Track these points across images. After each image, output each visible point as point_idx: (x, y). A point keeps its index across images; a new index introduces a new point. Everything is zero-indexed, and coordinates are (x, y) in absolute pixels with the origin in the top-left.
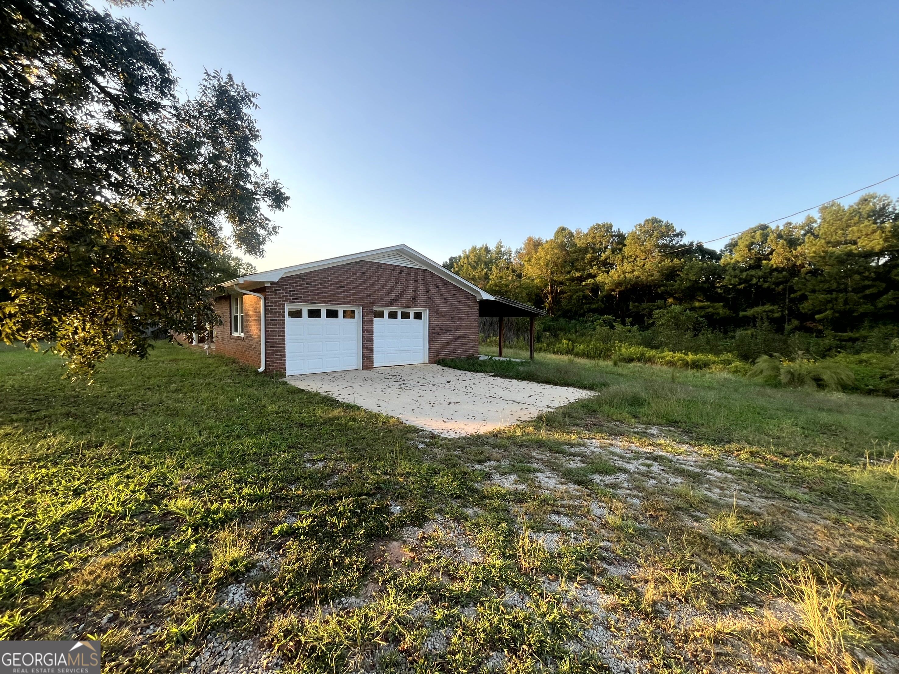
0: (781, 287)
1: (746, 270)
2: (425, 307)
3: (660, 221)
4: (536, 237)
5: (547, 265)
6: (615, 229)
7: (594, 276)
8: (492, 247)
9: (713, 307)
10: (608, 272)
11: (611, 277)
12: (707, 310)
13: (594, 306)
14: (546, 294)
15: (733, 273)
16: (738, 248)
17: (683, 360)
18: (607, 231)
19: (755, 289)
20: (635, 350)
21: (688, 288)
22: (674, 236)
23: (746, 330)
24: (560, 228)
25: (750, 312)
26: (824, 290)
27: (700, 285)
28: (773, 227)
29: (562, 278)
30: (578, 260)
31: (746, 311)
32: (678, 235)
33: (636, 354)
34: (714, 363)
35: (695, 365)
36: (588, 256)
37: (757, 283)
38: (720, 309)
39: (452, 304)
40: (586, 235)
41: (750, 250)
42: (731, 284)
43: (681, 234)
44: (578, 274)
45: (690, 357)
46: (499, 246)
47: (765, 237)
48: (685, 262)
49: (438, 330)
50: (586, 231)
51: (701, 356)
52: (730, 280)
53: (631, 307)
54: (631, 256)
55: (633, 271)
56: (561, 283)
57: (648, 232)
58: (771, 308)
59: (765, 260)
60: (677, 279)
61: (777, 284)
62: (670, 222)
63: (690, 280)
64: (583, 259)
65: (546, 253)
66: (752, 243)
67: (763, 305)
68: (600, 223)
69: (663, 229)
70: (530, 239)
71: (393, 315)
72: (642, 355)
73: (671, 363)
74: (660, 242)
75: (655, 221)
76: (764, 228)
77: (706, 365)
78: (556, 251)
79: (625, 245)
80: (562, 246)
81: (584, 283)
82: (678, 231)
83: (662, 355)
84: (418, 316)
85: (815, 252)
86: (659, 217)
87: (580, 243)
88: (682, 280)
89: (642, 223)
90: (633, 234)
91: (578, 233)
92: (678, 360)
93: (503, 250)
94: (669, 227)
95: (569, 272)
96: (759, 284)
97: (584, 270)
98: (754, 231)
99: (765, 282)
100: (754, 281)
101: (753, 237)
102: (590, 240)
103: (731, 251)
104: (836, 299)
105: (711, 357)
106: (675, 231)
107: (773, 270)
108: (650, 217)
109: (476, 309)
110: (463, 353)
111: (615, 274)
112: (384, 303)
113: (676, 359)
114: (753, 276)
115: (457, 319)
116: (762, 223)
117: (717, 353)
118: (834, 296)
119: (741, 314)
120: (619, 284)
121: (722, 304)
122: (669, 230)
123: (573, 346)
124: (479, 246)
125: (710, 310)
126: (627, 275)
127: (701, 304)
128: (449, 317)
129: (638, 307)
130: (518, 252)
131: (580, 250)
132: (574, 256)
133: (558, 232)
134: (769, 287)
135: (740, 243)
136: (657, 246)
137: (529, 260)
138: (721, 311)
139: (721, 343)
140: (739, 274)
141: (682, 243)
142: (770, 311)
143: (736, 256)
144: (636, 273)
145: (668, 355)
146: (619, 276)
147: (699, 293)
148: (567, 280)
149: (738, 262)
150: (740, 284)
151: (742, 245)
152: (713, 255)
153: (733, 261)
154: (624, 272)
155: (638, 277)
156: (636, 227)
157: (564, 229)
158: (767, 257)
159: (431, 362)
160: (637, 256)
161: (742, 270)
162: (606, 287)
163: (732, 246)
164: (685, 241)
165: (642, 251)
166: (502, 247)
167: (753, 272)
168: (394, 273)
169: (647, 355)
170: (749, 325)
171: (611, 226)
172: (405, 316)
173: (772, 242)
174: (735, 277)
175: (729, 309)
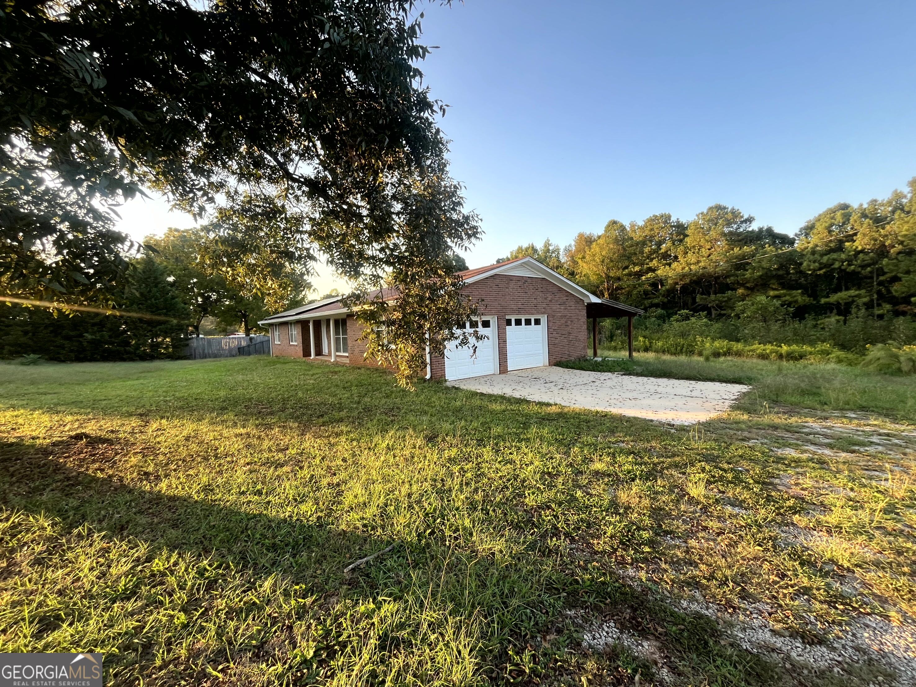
0: (868, 269)
1: (826, 255)
2: (544, 313)
3: (725, 208)
4: (587, 232)
5: (603, 262)
6: (673, 219)
7: (653, 270)
8: (539, 246)
9: (789, 295)
10: (670, 265)
11: (674, 270)
12: (784, 299)
13: (656, 301)
14: (601, 291)
15: (812, 257)
16: (815, 231)
17: (776, 352)
18: (665, 222)
19: (838, 273)
20: (721, 344)
21: (760, 277)
22: (742, 222)
23: (829, 317)
24: (610, 222)
25: (834, 298)
27: (774, 273)
28: (855, 205)
29: (619, 273)
30: (635, 254)
31: (828, 297)
32: (746, 221)
33: (722, 348)
34: (811, 353)
35: (790, 357)
36: (647, 250)
37: (840, 268)
38: (799, 297)
39: (565, 309)
40: (641, 228)
41: (830, 232)
42: (810, 270)
43: (750, 220)
44: (637, 269)
45: (785, 348)
46: (547, 244)
47: (847, 218)
48: (756, 249)
49: (555, 335)
50: (641, 223)
51: (794, 347)
52: (809, 266)
53: (697, 300)
54: (694, 247)
55: (699, 262)
56: (619, 279)
57: (712, 220)
58: (857, 292)
59: (848, 241)
60: (748, 267)
61: (864, 267)
62: (736, 208)
63: (763, 268)
64: (642, 252)
65: (601, 249)
66: (831, 225)
67: (847, 289)
68: (657, 214)
69: (730, 216)
70: (581, 236)
71: (518, 322)
72: (729, 349)
73: (763, 357)
74: (726, 230)
75: (719, 208)
76: (845, 207)
77: (802, 357)
78: (611, 246)
79: (687, 236)
80: (616, 241)
81: (643, 278)
82: (746, 217)
83: (752, 348)
84: (537, 322)
85: (907, 230)
86: (723, 203)
87: (637, 236)
88: (754, 268)
89: (705, 212)
90: (696, 224)
91: (633, 226)
92: (771, 353)
93: (551, 248)
94: (735, 214)
95: (626, 267)
96: (843, 267)
97: (642, 264)
98: (833, 211)
99: (849, 265)
100: (837, 265)
101: (833, 218)
102: (647, 232)
103: (807, 235)
105: (806, 348)
106: (742, 217)
107: (858, 253)
108: (713, 204)
109: (584, 313)
110: (575, 355)
111: (677, 268)
112: (513, 312)
113: (768, 351)
114: (835, 260)
115: (569, 322)
116: (842, 202)
117: (812, 343)
119: (823, 301)
120: (684, 276)
121: (800, 291)
122: (736, 217)
123: (651, 343)
124: (525, 245)
125: (788, 298)
126: (693, 267)
127: (776, 293)
128: (563, 321)
129: (706, 299)
130: (567, 250)
131: (637, 244)
132: (632, 250)
133: (608, 226)
134: (854, 271)
135: (818, 224)
136: (724, 234)
137: (584, 257)
138: (800, 299)
139: (813, 333)
140: (819, 258)
141: (750, 229)
142: (856, 296)
143: (814, 240)
144: (702, 264)
145: (759, 348)
146: (683, 268)
147: (773, 281)
148: (625, 275)
149: (817, 246)
150: (820, 269)
151: (820, 227)
152: (785, 240)
153: (811, 245)
154: (689, 264)
155: (704, 268)
156: (697, 216)
157: (615, 222)
158: (851, 238)
159: (550, 364)
160: (701, 247)
161: (822, 255)
162: (670, 281)
163: (808, 230)
164: (754, 227)
165: (708, 241)
166: (549, 245)
167: (834, 256)
168: (520, 283)
169: (735, 349)
170: (831, 312)
171: (669, 217)
172: (528, 322)
173: (856, 222)
174: (814, 262)
175: (809, 296)
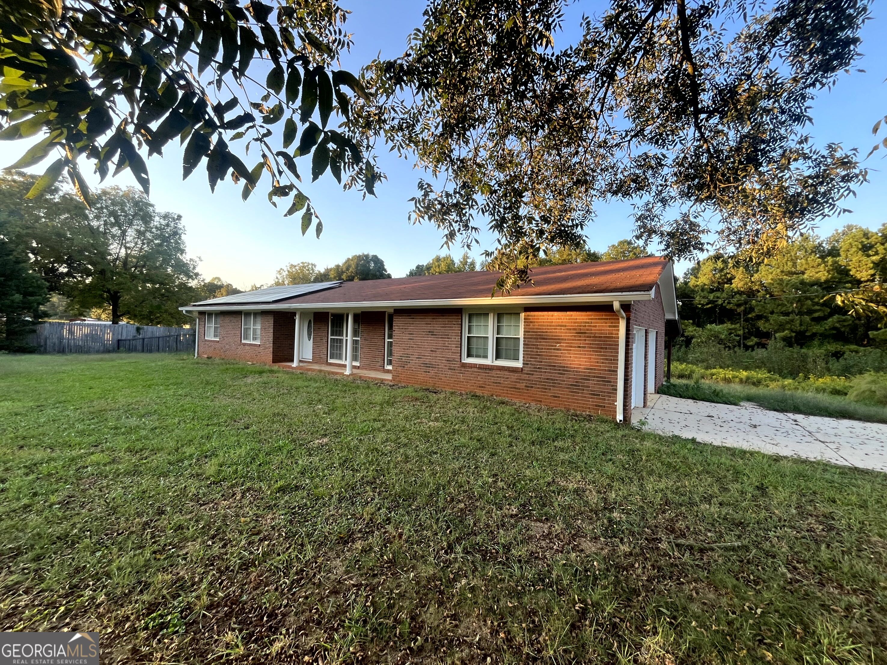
0: (742, 308)
1: (712, 292)
15: (701, 293)
26: (782, 313)
37: (722, 305)
41: (714, 274)
42: (701, 304)
52: (700, 300)
58: (733, 326)
59: (727, 283)
61: (739, 305)
69: (637, 251)
85: (772, 279)
89: (616, 245)
96: (724, 305)
98: (715, 258)
99: (729, 303)
100: (720, 302)
101: (716, 263)
103: (696, 275)
104: (792, 321)
107: (735, 293)
108: (624, 239)
109: (664, 330)
114: (718, 298)
117: (757, 370)
118: (790, 318)
122: (642, 252)
134: (732, 308)
140: (707, 295)
143: (702, 280)
149: (705, 284)
150: (707, 304)
153: (700, 284)
158: (729, 281)
161: (709, 292)
163: (696, 270)
167: (718, 294)
173: (732, 268)
174: (704, 298)
